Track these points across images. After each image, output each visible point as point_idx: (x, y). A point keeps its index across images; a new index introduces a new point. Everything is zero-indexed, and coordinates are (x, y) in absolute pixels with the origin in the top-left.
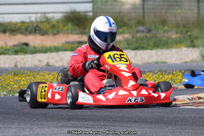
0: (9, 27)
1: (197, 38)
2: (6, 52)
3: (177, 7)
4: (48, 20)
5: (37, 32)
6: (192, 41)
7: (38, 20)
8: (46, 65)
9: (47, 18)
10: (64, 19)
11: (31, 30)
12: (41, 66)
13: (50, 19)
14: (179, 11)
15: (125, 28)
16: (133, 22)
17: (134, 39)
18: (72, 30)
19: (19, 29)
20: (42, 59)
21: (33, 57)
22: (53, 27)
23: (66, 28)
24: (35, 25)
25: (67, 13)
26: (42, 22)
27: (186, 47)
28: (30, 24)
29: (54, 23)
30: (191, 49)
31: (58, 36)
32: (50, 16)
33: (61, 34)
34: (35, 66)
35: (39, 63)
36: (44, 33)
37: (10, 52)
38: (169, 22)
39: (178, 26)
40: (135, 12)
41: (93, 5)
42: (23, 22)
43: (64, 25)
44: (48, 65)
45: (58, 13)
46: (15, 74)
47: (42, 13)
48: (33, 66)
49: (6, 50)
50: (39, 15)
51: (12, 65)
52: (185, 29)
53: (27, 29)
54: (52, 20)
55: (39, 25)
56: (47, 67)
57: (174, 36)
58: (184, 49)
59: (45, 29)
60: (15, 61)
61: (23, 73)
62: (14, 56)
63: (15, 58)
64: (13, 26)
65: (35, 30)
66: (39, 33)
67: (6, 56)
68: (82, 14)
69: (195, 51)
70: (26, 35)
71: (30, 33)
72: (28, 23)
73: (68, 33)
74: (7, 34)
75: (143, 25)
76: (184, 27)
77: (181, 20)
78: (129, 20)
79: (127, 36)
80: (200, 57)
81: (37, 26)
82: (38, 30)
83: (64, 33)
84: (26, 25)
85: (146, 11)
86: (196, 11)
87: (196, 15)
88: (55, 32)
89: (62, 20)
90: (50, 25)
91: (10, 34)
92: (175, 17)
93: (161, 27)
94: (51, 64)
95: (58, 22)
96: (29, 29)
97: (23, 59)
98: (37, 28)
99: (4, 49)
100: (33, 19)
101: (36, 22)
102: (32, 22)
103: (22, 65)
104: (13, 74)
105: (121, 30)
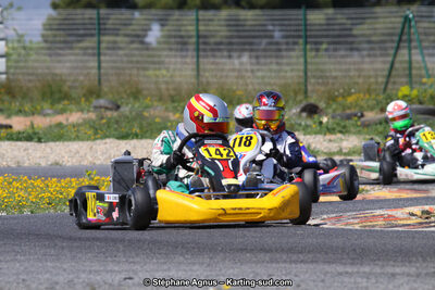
3: (152, 66)
15: (66, 102)
16: (80, 92)
38: (145, 92)
39: (161, 99)
41: (7, 62)
75: (99, 96)
76: (173, 101)
77: (168, 89)
78: (70, 87)
85: (102, 71)
87: (193, 80)
92: (156, 83)
93: (131, 100)
105: (61, 106)
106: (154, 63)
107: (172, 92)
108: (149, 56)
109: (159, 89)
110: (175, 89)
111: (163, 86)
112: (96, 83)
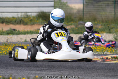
0: (6, 20)
1: (112, 28)
2: (2, 33)
3: (102, 11)
4: (28, 17)
5: (22, 23)
6: (109, 30)
7: (22, 16)
8: (24, 41)
9: (27, 15)
10: (37, 16)
11: (18, 22)
12: (21, 42)
13: (29, 16)
14: (104, 13)
15: (72, 22)
16: (77, 19)
17: (77, 28)
18: (41, 22)
19: (11, 21)
20: (22, 38)
21: (18, 37)
22: (31, 20)
23: (38, 21)
24: (20, 19)
25: (39, 13)
26: (24, 18)
27: (106, 33)
28: (18, 19)
29: (32, 18)
30: (109, 34)
31: (33, 26)
32: (29, 14)
33: (36, 25)
34: (18, 41)
35: (21, 40)
36: (25, 24)
37: (5, 34)
38: (97, 19)
39: (103, 22)
40: (78, 13)
42: (13, 18)
43: (37, 20)
44: (26, 41)
45: (34, 12)
46: (5, 45)
47: (25, 12)
48: (17, 42)
49: (2, 32)
50: (23, 14)
51: (5, 41)
52: (107, 24)
53: (15, 21)
54: (30, 17)
55: (23, 19)
56: (25, 42)
57: (100, 27)
58: (105, 34)
59: (26, 22)
60: (7, 38)
61: (10, 45)
62: (6, 36)
63: (7, 37)
64: (8, 19)
65: (21, 22)
66: (22, 24)
67: (2, 36)
68: (47, 13)
69: (111, 35)
70: (15, 25)
71: (17, 24)
72: (16, 18)
73: (39, 24)
74: (4, 24)
75: (83, 20)
76: (106, 22)
77: (105, 19)
78: (75, 17)
79: (73, 26)
80: (114, 39)
81: (22, 20)
82: (22, 22)
83: (37, 24)
84: (15, 19)
85: (84, 12)
86: (114, 13)
87: (113, 16)
88: (32, 23)
89: (36, 17)
90: (29, 20)
91: (6, 24)
93: (93, 22)
94: (27, 41)
95: (34, 18)
96: (17, 22)
97: (12, 37)
98: (21, 21)
99: (1, 32)
100: (20, 16)
101: (21, 17)
102: (19, 18)
103: (11, 41)
104: (4, 45)
105: (70, 23)
106: (103, 10)
107: (106, 20)
108: (102, 8)
109: (102, 19)
110: (107, 19)
111: (104, 18)
112: (82, 16)
